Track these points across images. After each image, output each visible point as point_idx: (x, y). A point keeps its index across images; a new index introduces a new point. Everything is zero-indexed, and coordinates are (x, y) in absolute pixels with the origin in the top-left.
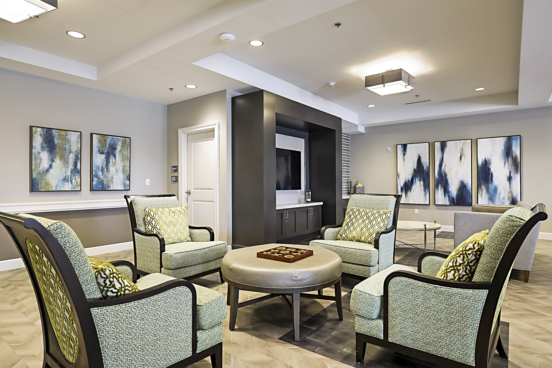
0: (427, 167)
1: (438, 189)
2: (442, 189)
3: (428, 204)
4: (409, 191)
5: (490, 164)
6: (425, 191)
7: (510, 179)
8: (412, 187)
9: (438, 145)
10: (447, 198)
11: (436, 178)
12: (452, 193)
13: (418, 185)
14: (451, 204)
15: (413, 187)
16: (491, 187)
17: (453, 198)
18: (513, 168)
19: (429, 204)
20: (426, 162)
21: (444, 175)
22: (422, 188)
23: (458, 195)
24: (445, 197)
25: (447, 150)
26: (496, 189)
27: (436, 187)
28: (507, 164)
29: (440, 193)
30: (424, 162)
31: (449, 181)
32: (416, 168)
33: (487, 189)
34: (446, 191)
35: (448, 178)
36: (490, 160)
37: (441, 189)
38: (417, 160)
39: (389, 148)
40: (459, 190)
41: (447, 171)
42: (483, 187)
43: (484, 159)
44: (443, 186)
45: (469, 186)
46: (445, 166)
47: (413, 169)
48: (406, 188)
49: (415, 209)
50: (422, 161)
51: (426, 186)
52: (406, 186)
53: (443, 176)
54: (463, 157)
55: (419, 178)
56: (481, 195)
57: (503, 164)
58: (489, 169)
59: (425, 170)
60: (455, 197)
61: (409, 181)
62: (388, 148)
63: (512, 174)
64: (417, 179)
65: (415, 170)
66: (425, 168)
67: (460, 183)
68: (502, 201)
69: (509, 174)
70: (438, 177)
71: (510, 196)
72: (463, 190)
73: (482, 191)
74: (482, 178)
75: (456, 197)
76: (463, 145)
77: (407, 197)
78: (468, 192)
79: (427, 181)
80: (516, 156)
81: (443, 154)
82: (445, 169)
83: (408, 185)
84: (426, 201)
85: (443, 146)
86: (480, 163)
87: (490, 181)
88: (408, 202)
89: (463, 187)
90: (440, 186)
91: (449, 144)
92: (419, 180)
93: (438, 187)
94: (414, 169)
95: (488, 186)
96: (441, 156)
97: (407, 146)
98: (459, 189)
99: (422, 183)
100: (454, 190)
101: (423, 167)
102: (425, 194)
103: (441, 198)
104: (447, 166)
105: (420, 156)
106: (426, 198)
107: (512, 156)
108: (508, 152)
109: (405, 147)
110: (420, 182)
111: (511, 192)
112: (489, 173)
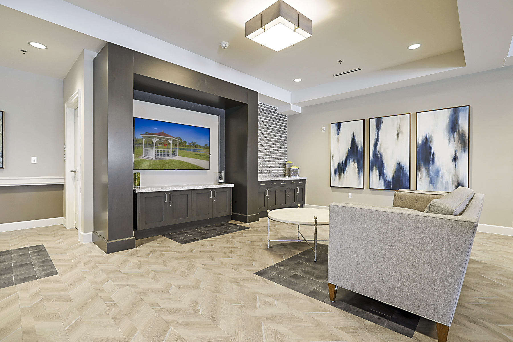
0: (361, 147)
1: (372, 171)
2: (377, 171)
3: (362, 188)
4: (343, 173)
5: (431, 142)
6: (359, 173)
7: (455, 159)
8: (345, 169)
9: (373, 122)
10: (382, 181)
11: (370, 159)
12: (388, 176)
13: (352, 167)
14: (386, 188)
15: (347, 169)
16: (432, 168)
17: (389, 181)
18: (460, 145)
20: (361, 141)
21: (379, 155)
22: (356, 170)
23: (394, 179)
24: (380, 180)
25: (383, 127)
26: (438, 172)
27: (371, 169)
28: (452, 142)
29: (375, 174)
30: (358, 142)
31: (384, 162)
32: (349, 148)
33: (428, 171)
34: (381, 174)
35: (383, 159)
36: (431, 136)
37: (376, 170)
38: (351, 139)
39: (324, 128)
40: (395, 173)
41: (382, 151)
42: (423, 169)
43: (424, 136)
44: (378, 168)
45: (407, 169)
46: (381, 145)
47: (347, 149)
48: (340, 170)
49: (349, 193)
50: (357, 141)
51: (361, 168)
52: (340, 168)
53: (378, 157)
54: (400, 135)
55: (353, 159)
56: (421, 178)
57: (447, 141)
58: (431, 148)
59: (359, 151)
60: (390, 180)
61: (343, 162)
62: (322, 128)
63: (457, 154)
64: (350, 160)
65: (349, 150)
66: (359, 148)
67: (396, 165)
68: (445, 185)
69: (454, 154)
70: (372, 158)
71: (455, 180)
72: (400, 173)
73: (422, 173)
74: (422, 158)
75: (392, 180)
76: (401, 120)
77: (341, 180)
78: (405, 174)
79: (361, 162)
80: (463, 132)
81: (378, 132)
82: (381, 149)
83: (341, 167)
84: (360, 184)
85: (379, 121)
86: (420, 141)
87: (431, 162)
88: (342, 185)
89: (400, 169)
90: (375, 168)
91: (384, 120)
92: (352, 162)
93: (373, 169)
94: (348, 149)
95: (429, 167)
96: (377, 135)
97: (341, 124)
98: (396, 171)
99: (356, 164)
100: (390, 172)
101: (357, 147)
102: (359, 177)
103: (375, 181)
104: (382, 145)
105: (354, 135)
106: (360, 182)
107: (459, 131)
108: (454, 126)
109: (339, 125)
110: (354, 163)
111: (456, 175)
112: (430, 153)
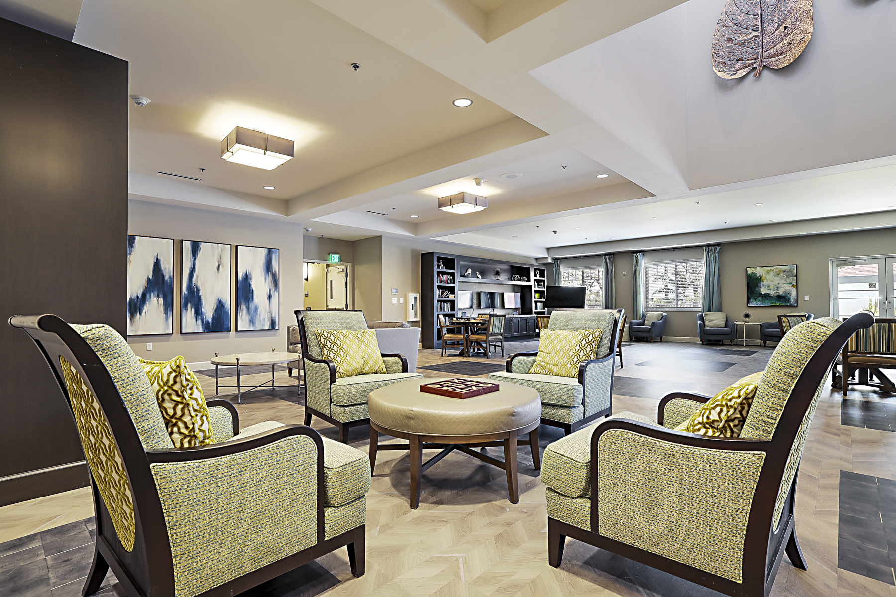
0: (170, 277)
1: (186, 309)
2: (193, 310)
3: (171, 333)
4: (138, 314)
5: (251, 279)
6: (166, 313)
7: (270, 297)
8: (143, 307)
9: (187, 246)
10: (199, 322)
11: (183, 294)
12: (206, 315)
13: (155, 304)
14: (204, 331)
15: (145, 307)
16: (252, 306)
17: (207, 322)
18: (273, 285)
19: (173, 334)
20: (169, 268)
21: (195, 289)
22: (162, 309)
23: (214, 318)
24: (196, 321)
25: (200, 254)
26: (256, 310)
27: (183, 307)
28: (267, 280)
29: (189, 315)
30: (165, 269)
31: (202, 298)
32: (151, 277)
33: (248, 308)
34: (198, 313)
35: (201, 294)
36: (251, 273)
37: (191, 310)
38: (153, 264)
40: (215, 311)
41: (199, 285)
42: (244, 307)
43: (244, 271)
44: (195, 305)
45: (227, 307)
46: (197, 277)
47: (146, 278)
48: (133, 309)
49: (147, 344)
50: (163, 267)
51: (168, 306)
52: (132, 306)
53: (194, 291)
54: (220, 267)
55: (156, 293)
56: (242, 317)
57: (263, 279)
58: (250, 285)
59: (167, 282)
60: (210, 320)
61: (138, 297)
63: (271, 292)
64: (152, 294)
65: (149, 279)
66: (167, 278)
67: (216, 301)
68: (262, 323)
69: (269, 292)
70: (186, 292)
71: (270, 317)
72: (221, 311)
73: (242, 312)
74: (242, 295)
75: (212, 320)
76: (221, 250)
77: (135, 324)
78: (227, 313)
79: (169, 300)
80: (275, 271)
81: (195, 259)
82: (197, 282)
83: (136, 304)
84: (168, 328)
85: (195, 247)
86: (240, 276)
87: (251, 300)
88: (136, 332)
89: (220, 307)
90: (189, 305)
91: (202, 245)
92: (155, 296)
93: (187, 307)
94: (148, 277)
95: (249, 305)
96: (192, 263)
97: (135, 239)
98: (216, 309)
99: (161, 300)
100: (208, 312)
101: (163, 276)
102: (167, 318)
103: (190, 322)
104: (199, 277)
105: (159, 258)
106: (168, 325)
107: (272, 271)
108: (268, 267)
109: (130, 239)
110: (158, 299)
111: (270, 312)
112: (250, 289)
